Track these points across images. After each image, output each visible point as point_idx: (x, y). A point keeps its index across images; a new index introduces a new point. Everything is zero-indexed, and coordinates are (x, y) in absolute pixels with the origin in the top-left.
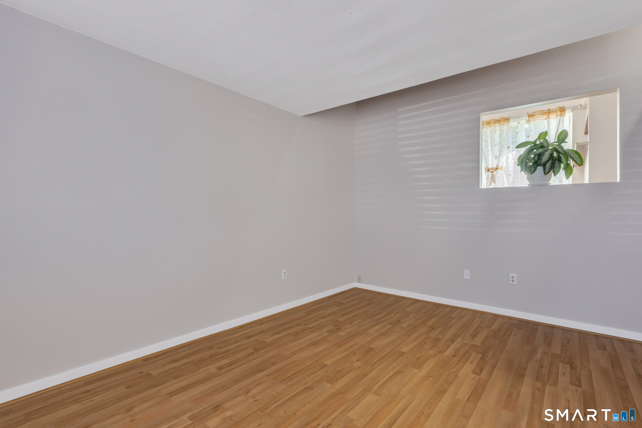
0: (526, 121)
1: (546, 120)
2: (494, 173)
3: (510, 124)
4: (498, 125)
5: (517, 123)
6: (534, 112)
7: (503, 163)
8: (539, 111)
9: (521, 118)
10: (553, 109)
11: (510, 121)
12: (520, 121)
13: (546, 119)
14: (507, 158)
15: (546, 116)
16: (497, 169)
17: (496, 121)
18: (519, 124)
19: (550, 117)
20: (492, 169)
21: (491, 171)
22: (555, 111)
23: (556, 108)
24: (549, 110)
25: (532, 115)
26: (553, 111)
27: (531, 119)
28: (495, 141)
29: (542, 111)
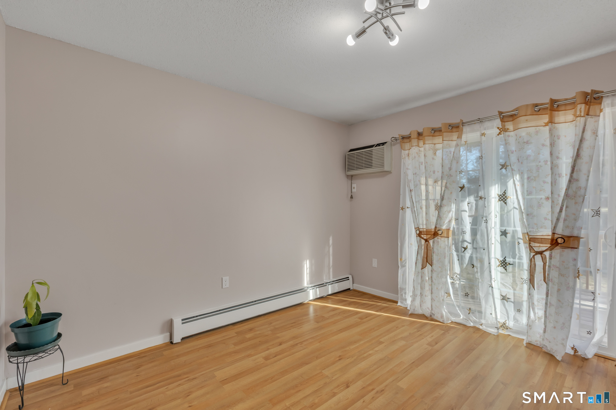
0: (498, 131)
1: (547, 128)
2: (431, 242)
3: (464, 137)
4: (438, 140)
5: (478, 134)
6: (516, 109)
7: (450, 221)
8: (527, 106)
9: (487, 124)
10: (566, 99)
11: (464, 130)
12: (485, 129)
13: (546, 125)
14: (459, 212)
15: (545, 118)
16: (435, 234)
17: (435, 131)
18: (483, 137)
19: (557, 120)
20: (428, 232)
21: (425, 237)
22: (570, 104)
23: (572, 95)
24: (553, 101)
25: (512, 116)
26: (565, 105)
27: (510, 126)
28: (434, 172)
29: (536, 105)
